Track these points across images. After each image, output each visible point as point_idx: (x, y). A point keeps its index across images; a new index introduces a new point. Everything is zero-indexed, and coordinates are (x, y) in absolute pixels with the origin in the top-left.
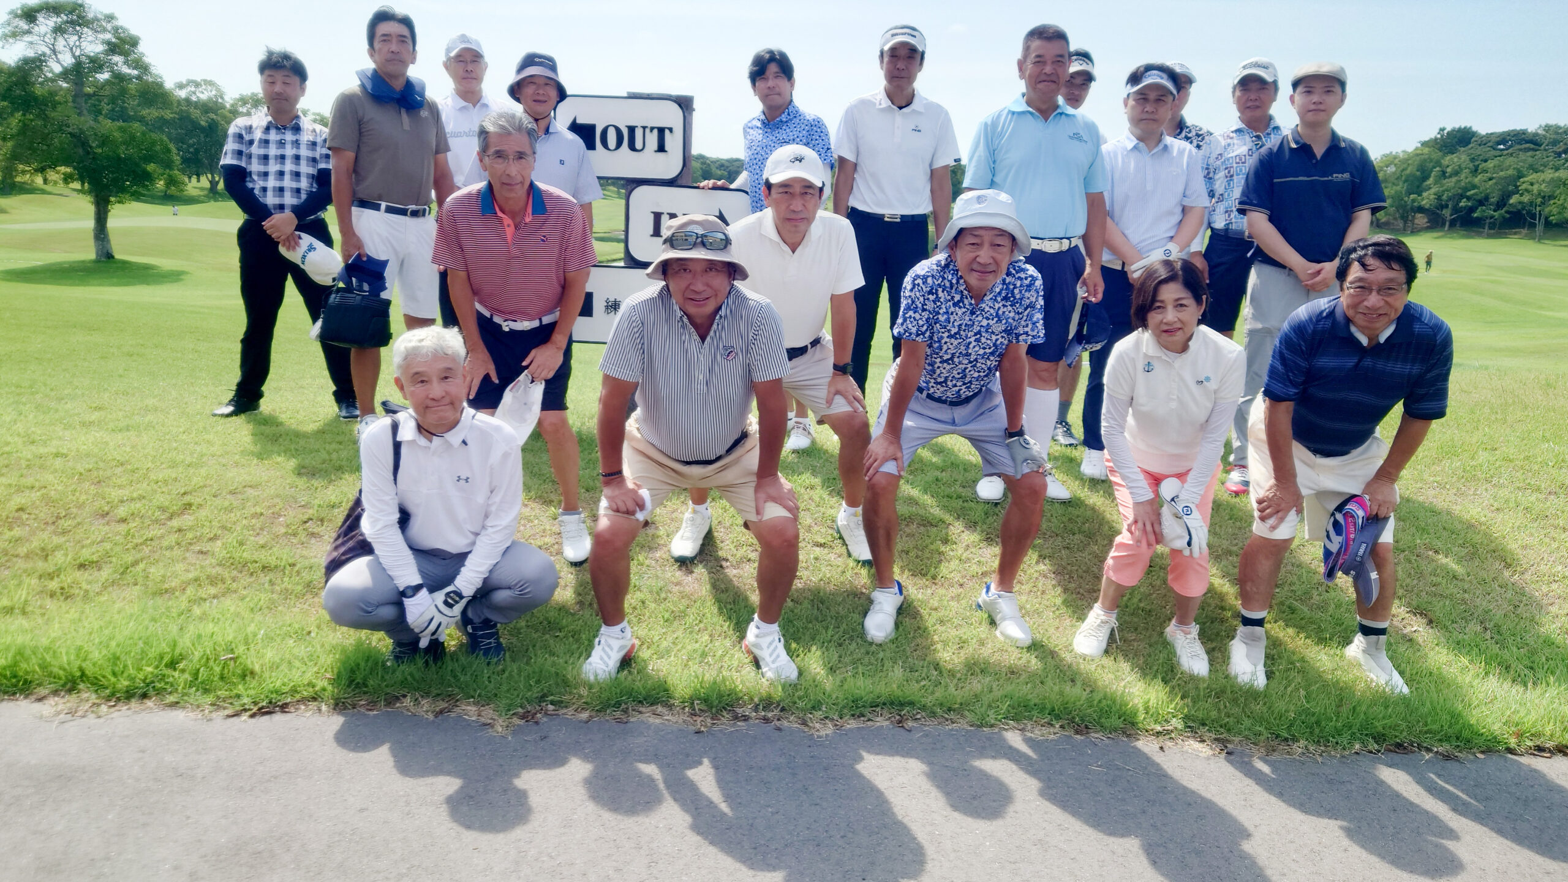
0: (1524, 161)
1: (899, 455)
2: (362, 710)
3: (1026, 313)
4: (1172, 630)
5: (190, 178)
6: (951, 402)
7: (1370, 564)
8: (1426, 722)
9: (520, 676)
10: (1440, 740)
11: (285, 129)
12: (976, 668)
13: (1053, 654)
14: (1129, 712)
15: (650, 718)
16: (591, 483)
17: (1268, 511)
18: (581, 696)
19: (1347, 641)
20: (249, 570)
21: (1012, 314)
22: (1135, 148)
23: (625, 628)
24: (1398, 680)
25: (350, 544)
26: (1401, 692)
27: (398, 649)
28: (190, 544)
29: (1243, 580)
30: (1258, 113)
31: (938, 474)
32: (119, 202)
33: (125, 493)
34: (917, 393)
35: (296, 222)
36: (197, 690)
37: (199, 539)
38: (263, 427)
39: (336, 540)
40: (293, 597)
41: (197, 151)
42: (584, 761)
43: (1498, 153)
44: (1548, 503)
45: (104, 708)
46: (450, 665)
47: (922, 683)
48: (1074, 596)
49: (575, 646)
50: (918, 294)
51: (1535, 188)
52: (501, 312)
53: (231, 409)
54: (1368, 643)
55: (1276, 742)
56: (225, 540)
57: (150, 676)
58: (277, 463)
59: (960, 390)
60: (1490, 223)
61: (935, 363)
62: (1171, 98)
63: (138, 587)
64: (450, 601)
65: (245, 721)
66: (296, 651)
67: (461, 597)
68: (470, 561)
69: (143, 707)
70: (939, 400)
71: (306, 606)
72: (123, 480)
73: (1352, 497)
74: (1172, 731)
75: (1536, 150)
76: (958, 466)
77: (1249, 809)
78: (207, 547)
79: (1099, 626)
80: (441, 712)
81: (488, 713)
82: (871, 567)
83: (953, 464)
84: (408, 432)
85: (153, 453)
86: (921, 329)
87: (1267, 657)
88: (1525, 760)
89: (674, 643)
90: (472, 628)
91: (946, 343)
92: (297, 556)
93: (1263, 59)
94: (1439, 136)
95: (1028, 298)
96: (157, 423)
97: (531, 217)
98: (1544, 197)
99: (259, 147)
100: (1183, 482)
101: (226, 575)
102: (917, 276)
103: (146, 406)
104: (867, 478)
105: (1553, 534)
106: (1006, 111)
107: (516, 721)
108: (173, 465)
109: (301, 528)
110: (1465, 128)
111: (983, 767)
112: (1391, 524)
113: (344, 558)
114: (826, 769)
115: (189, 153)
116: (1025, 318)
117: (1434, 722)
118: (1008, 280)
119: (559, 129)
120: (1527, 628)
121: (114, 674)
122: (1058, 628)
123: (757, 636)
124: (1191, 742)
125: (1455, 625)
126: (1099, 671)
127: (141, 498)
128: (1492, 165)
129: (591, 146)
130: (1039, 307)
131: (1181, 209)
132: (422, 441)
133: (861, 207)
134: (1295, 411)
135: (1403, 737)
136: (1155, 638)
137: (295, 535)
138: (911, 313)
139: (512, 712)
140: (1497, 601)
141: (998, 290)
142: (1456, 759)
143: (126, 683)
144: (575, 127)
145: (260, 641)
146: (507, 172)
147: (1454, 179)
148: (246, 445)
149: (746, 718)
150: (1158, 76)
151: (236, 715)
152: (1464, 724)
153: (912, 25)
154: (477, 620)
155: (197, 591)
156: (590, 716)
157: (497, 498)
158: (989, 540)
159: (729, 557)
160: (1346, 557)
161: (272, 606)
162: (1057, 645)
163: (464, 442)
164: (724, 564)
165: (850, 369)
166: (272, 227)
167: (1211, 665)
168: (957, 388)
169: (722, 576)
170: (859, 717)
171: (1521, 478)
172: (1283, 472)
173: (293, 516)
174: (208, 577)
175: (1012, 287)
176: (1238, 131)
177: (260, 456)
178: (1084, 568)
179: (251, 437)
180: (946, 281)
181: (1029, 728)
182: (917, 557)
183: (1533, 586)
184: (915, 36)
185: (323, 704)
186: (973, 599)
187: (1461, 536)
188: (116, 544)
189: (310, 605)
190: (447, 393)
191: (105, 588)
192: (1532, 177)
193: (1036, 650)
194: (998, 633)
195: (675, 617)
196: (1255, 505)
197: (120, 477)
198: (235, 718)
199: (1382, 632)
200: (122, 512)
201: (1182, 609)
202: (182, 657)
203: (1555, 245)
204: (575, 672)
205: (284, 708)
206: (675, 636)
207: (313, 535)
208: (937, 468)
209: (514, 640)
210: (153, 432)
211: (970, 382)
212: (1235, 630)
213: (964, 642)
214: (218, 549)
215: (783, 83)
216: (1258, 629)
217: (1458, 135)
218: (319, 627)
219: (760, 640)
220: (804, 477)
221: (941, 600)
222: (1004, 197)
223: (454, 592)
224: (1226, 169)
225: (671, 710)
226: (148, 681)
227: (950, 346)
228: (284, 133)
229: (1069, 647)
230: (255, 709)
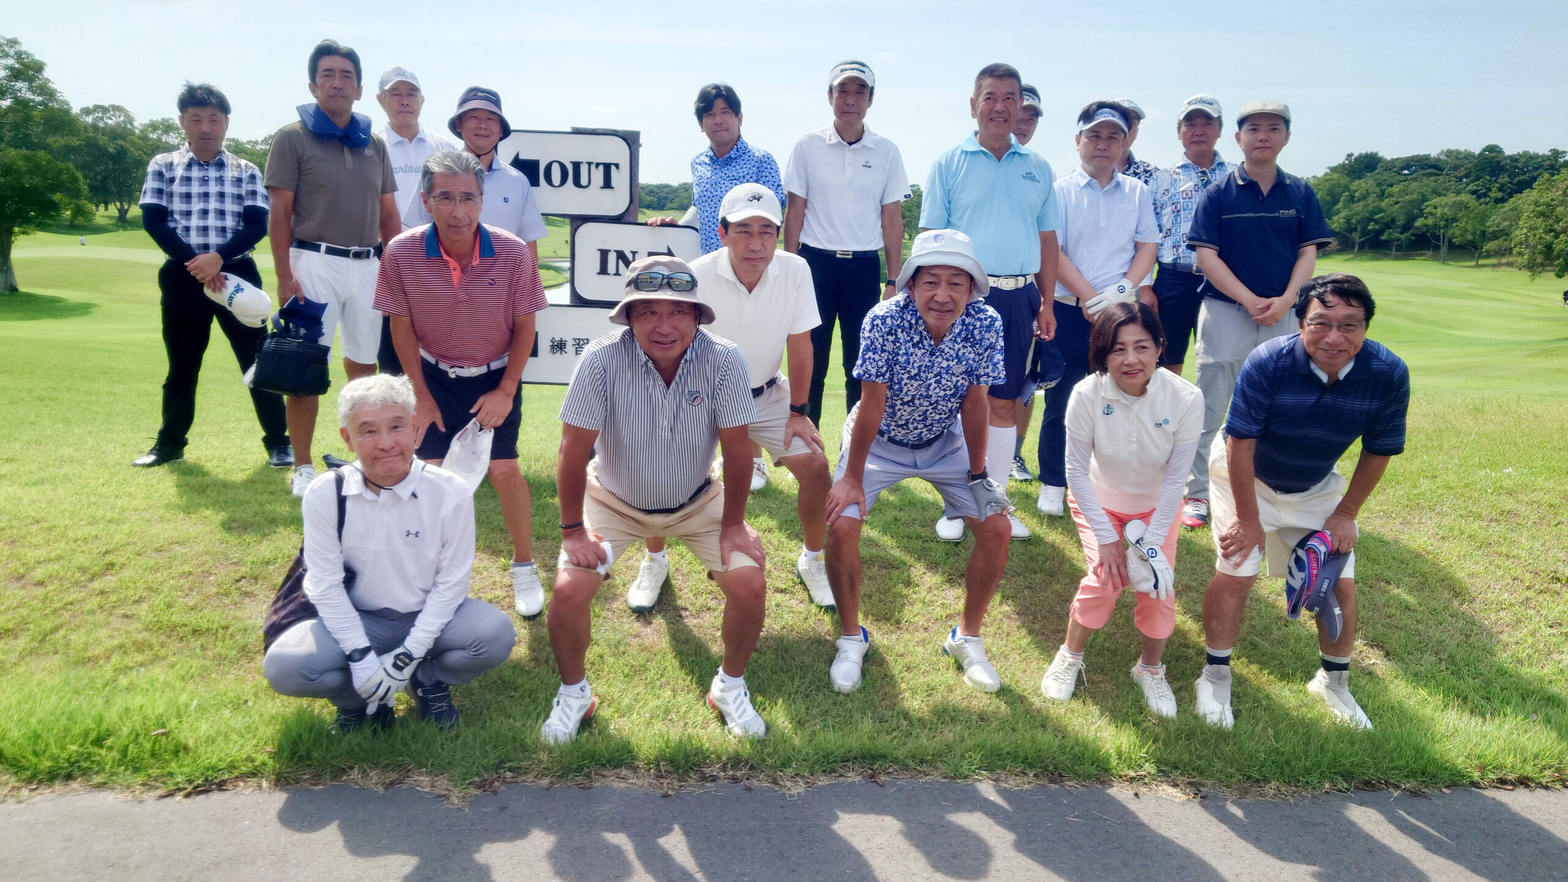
0: (1427, 185)
1: (861, 499)
2: (307, 785)
3: (986, 354)
4: (1138, 669)
5: (97, 206)
6: (912, 445)
7: (1333, 600)
8: (1392, 758)
9: (475, 742)
10: (1407, 776)
11: (208, 165)
12: (945, 715)
13: (1022, 699)
14: (1101, 758)
15: (616, 783)
16: (542, 531)
17: (1232, 548)
18: (540, 761)
19: (1309, 676)
20: (178, 634)
21: (972, 356)
22: (1088, 184)
23: (584, 686)
24: (1362, 717)
25: (292, 607)
26: (1365, 727)
27: (343, 717)
28: (114, 607)
29: (1208, 618)
30: (1203, 147)
31: (896, 513)
32: (24, 233)
33: (41, 553)
34: (878, 436)
35: (221, 262)
36: (126, 769)
37: (122, 602)
38: (188, 478)
39: (275, 603)
40: (226, 662)
41: (105, 179)
42: (547, 833)
43: (1404, 178)
44: (1491, 531)
45: (25, 792)
46: (399, 732)
47: (895, 734)
48: (1039, 637)
49: (532, 707)
50: (877, 335)
51: (1439, 211)
52: (446, 358)
53: (152, 458)
54: (1331, 679)
55: (1247, 785)
56: (151, 603)
57: (74, 755)
58: (206, 517)
59: (921, 433)
60: (1397, 245)
61: (896, 405)
62: (1123, 135)
63: (58, 656)
64: (400, 663)
65: (179, 802)
66: (232, 723)
67: (411, 659)
68: (420, 621)
69: (68, 789)
70: (900, 443)
71: (241, 673)
72: (39, 540)
73: (1313, 533)
74: (1145, 776)
75: (1439, 175)
76: (915, 505)
77: (1229, 857)
78: (133, 610)
79: (1066, 668)
80: (392, 784)
81: (443, 783)
82: (834, 613)
83: (913, 503)
84: (353, 486)
85: (71, 509)
86: (881, 370)
87: (1233, 694)
88: (1490, 793)
89: (636, 700)
90: (423, 691)
91: (906, 384)
92: (230, 618)
93: (1208, 96)
94: (1347, 162)
95: (988, 339)
96: (74, 475)
97: (478, 260)
98: (1447, 220)
99: (181, 185)
100: (1147, 523)
101: (154, 641)
102: (876, 317)
103: (62, 456)
104: (829, 523)
105: (1497, 561)
106: (959, 151)
107: (473, 791)
108: (93, 521)
109: (234, 587)
110: (1372, 153)
111: (960, 822)
112: (1352, 558)
113: (284, 621)
114: (801, 832)
115: (97, 180)
116: (985, 359)
117: (1400, 757)
118: (968, 320)
119: (503, 166)
120: (1480, 658)
121: (35, 754)
122: (1025, 671)
123: (722, 691)
124: (1165, 786)
125: (1411, 657)
126: (1069, 715)
127: (59, 558)
128: (1397, 190)
129: (535, 182)
130: (999, 348)
131: (1133, 245)
132: (370, 495)
133: (813, 244)
134: (1257, 448)
135: (1371, 773)
136: (1122, 678)
137: (227, 595)
138: (870, 354)
139: (468, 782)
140: (1449, 631)
141: (957, 331)
142: (1423, 795)
143: (48, 763)
144: (518, 163)
145: (193, 713)
146: (454, 214)
147: (1362, 204)
148: (171, 497)
149: (714, 779)
150: (1110, 113)
151: (170, 794)
152: (1428, 759)
153: (861, 60)
154: (428, 683)
155: (122, 658)
156: (552, 783)
157: (449, 553)
158: (951, 581)
159: (688, 606)
160: (1308, 593)
161: (204, 674)
162: (1024, 691)
163: (414, 495)
164: (683, 613)
165: (808, 409)
166: (196, 268)
167: (1178, 705)
168: (918, 431)
169: (682, 626)
170: (830, 773)
171: (1463, 505)
172: (1246, 509)
173: (224, 574)
174: (134, 643)
175: (971, 328)
176: (1184, 167)
177: (188, 510)
178: (1048, 608)
179: (175, 489)
180: (905, 322)
181: (1003, 778)
182: (880, 601)
183: (1482, 614)
184: (864, 72)
185: (264, 780)
186: (939, 643)
187: (1410, 566)
188: (33, 610)
189: (245, 671)
190: (397, 443)
191: (23, 658)
192: (1436, 200)
193: (1004, 695)
194: (965, 678)
195: (637, 671)
196: (1217, 543)
197: (36, 536)
198: (168, 799)
199: (1344, 667)
200: (39, 573)
201: (1149, 650)
202: (109, 734)
203: (1459, 266)
204: (533, 735)
205: (221, 786)
206: (636, 692)
207: (247, 594)
208: (895, 508)
209: (467, 703)
210: (70, 485)
211: (932, 424)
212: (1200, 669)
213: (932, 689)
214: (144, 613)
215: (730, 119)
216: (1223, 667)
217: (1365, 161)
218: (256, 695)
219: (725, 695)
220: (761, 519)
221: (906, 646)
222: (961, 236)
223: (404, 654)
224: (1173, 204)
225: (635, 772)
226: (72, 760)
227: (911, 388)
228: (207, 170)
229: (1036, 691)
230: (190, 788)
